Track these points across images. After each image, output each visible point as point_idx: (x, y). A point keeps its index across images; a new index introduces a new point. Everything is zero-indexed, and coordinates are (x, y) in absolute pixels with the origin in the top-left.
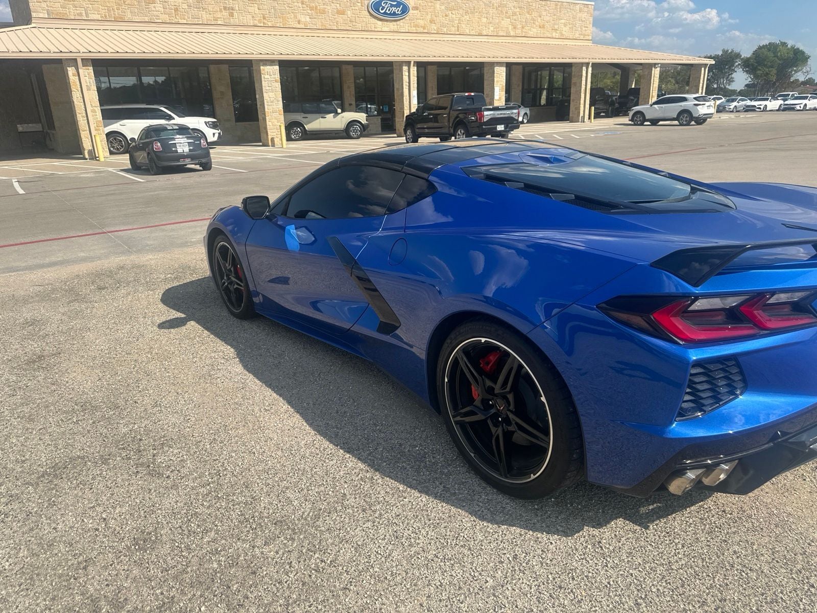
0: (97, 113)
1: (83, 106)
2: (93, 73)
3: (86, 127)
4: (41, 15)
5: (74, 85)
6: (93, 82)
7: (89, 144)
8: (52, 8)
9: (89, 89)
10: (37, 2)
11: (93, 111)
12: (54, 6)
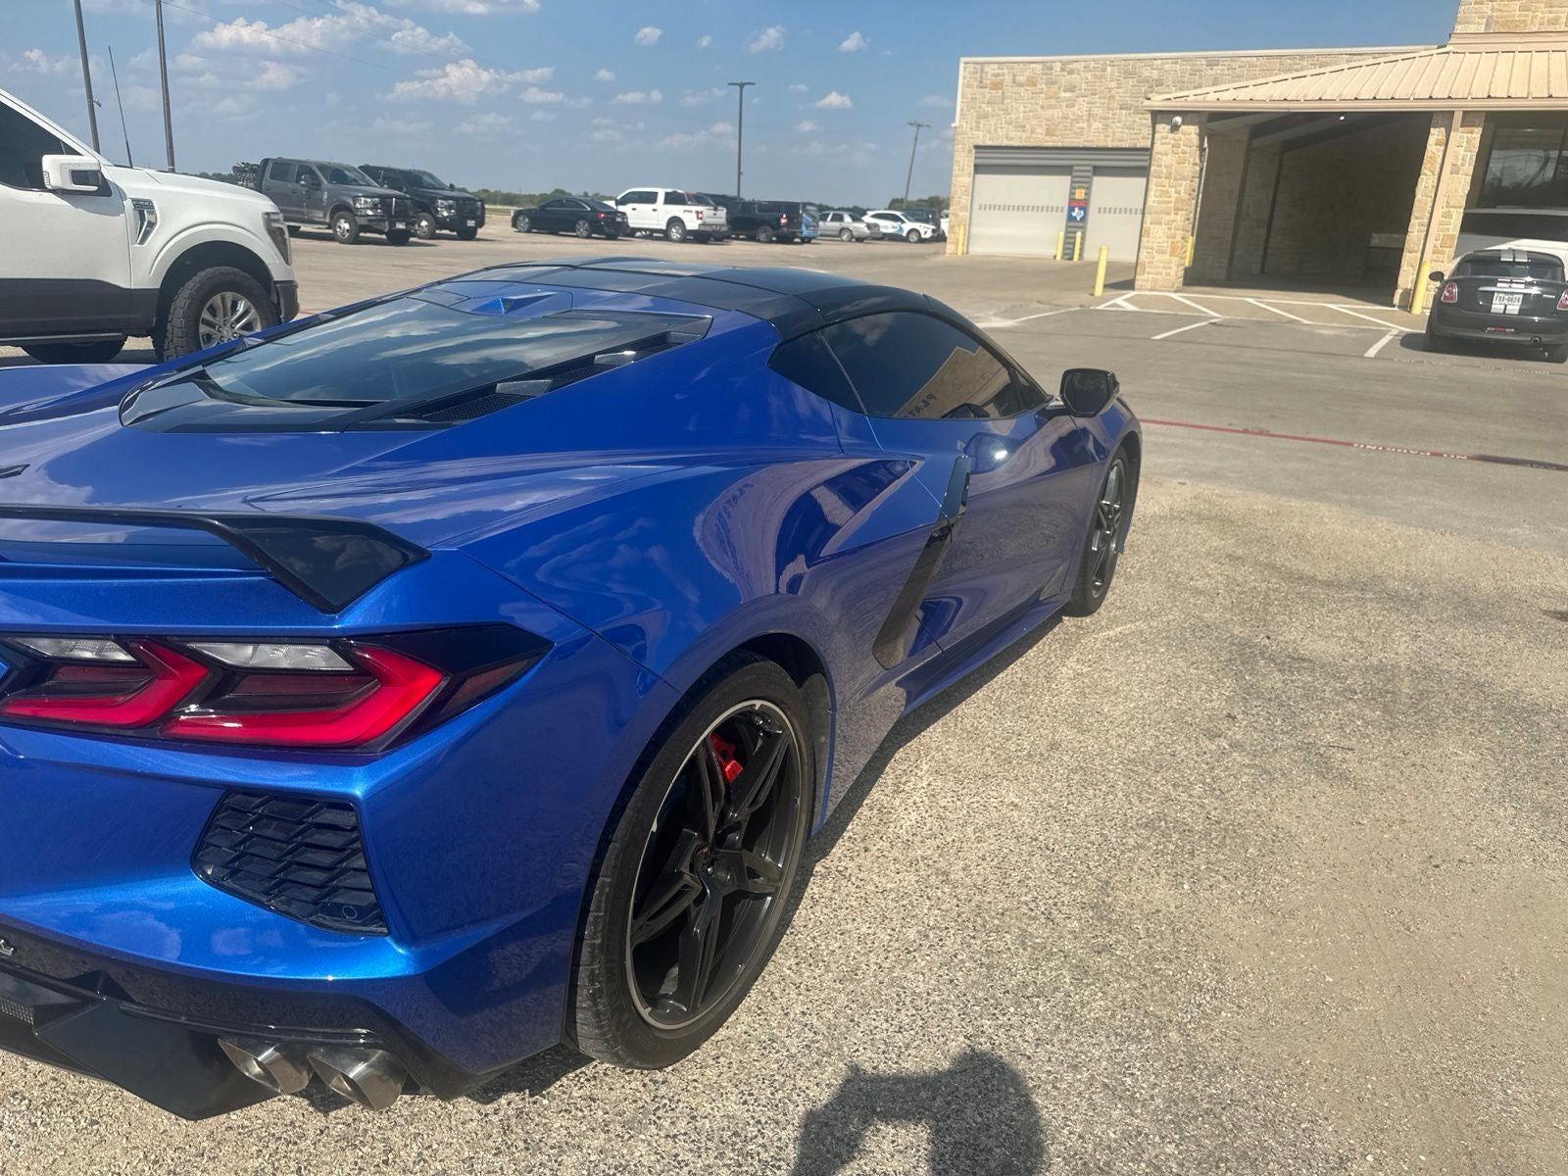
0: (1452, 221)
1: (1430, 204)
2: (1478, 140)
3: (1419, 245)
4: (1472, 28)
5: (1429, 162)
6: (1471, 159)
7: (1411, 278)
8: (1499, 13)
9: (1455, 170)
10: (1476, 3)
11: (1448, 215)
12: (1504, 9)
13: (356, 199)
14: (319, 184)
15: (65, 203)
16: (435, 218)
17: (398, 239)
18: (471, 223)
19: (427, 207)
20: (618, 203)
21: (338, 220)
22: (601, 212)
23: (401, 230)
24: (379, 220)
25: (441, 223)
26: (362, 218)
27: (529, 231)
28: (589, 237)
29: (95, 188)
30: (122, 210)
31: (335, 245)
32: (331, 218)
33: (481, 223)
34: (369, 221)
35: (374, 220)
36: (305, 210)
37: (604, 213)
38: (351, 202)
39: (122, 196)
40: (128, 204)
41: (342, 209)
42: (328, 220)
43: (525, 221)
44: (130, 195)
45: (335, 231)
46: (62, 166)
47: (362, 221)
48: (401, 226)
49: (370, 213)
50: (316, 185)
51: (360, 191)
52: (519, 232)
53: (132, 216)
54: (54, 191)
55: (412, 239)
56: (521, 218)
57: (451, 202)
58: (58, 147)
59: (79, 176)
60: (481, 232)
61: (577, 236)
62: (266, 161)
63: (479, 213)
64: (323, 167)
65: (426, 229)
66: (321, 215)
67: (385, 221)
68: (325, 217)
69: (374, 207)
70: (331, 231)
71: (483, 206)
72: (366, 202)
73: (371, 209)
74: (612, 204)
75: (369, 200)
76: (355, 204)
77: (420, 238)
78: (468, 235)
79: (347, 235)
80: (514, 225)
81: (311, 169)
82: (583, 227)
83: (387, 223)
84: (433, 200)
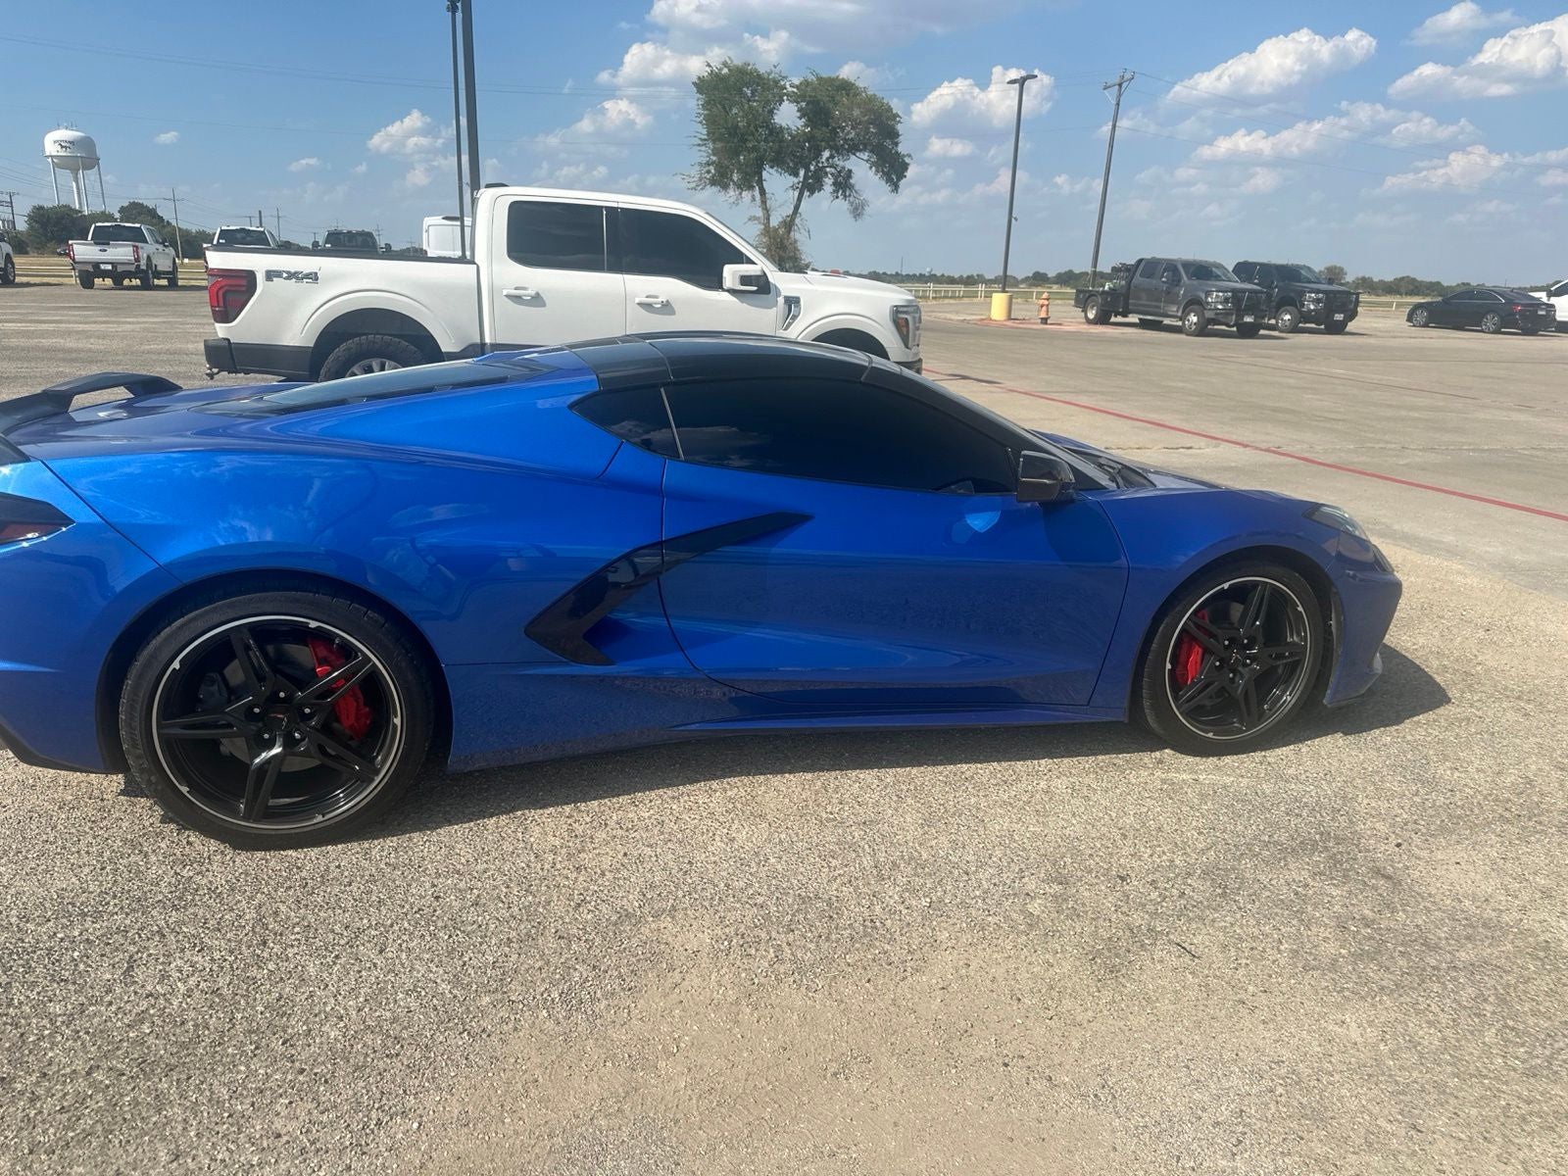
13: (1208, 293)
14: (1179, 281)
15: (735, 299)
16: (1300, 312)
17: (1248, 332)
18: (1339, 317)
19: (1291, 301)
20: (1550, 294)
21: (1189, 314)
22: (1518, 304)
23: (1250, 323)
24: (1227, 314)
25: (1307, 317)
26: (1210, 312)
27: (1426, 325)
28: (1497, 332)
29: (755, 288)
30: (776, 304)
31: (1183, 337)
32: (1183, 312)
33: (1352, 315)
34: (1217, 314)
35: (1221, 314)
36: (1162, 304)
37: (1522, 305)
38: (1203, 296)
39: (778, 293)
40: (781, 300)
41: (1195, 303)
42: (1179, 314)
43: (1423, 315)
44: (785, 292)
45: (1184, 323)
46: (735, 272)
47: (1209, 315)
48: (1248, 319)
49: (1220, 307)
50: (1176, 281)
51: (1214, 286)
52: (1414, 326)
53: (782, 310)
54: (728, 291)
55: (1262, 332)
56: (1419, 312)
57: (1321, 295)
58: (739, 258)
59: (745, 280)
60: (1351, 326)
61: (1482, 331)
62: (1140, 261)
63: (1352, 306)
64: (1187, 265)
65: (1287, 323)
66: (1175, 309)
67: (1232, 314)
68: (1177, 311)
69: (1226, 300)
70: (1180, 323)
71: (1357, 298)
72: (1217, 296)
73: (1221, 303)
74: (1542, 296)
75: (1221, 294)
76: (1206, 298)
77: (1281, 332)
78: (1338, 329)
79: (1194, 327)
80: (1410, 319)
81: (1176, 266)
82: (1491, 321)
83: (1234, 317)
84: (1302, 294)
